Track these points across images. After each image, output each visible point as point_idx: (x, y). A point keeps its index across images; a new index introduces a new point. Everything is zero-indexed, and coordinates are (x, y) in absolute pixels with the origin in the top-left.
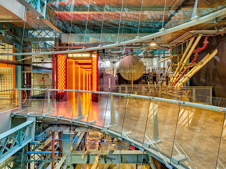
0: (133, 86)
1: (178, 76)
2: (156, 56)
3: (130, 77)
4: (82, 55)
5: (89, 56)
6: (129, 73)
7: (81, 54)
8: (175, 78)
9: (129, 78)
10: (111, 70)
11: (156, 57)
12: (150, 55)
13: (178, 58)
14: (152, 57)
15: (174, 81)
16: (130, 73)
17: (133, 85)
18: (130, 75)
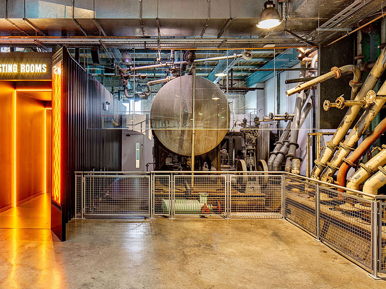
0: (193, 176)
1: (355, 145)
2: (254, 86)
3: (186, 144)
4: (19, 68)
5: (45, 71)
6: (183, 132)
7: (16, 65)
8: (342, 152)
9: (181, 146)
10: (141, 123)
11: (253, 89)
12: (237, 84)
13: (356, 78)
14: (245, 90)
15: (335, 163)
16: (186, 132)
17: (193, 172)
18: (185, 137)
